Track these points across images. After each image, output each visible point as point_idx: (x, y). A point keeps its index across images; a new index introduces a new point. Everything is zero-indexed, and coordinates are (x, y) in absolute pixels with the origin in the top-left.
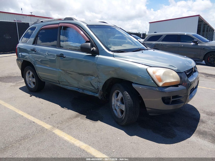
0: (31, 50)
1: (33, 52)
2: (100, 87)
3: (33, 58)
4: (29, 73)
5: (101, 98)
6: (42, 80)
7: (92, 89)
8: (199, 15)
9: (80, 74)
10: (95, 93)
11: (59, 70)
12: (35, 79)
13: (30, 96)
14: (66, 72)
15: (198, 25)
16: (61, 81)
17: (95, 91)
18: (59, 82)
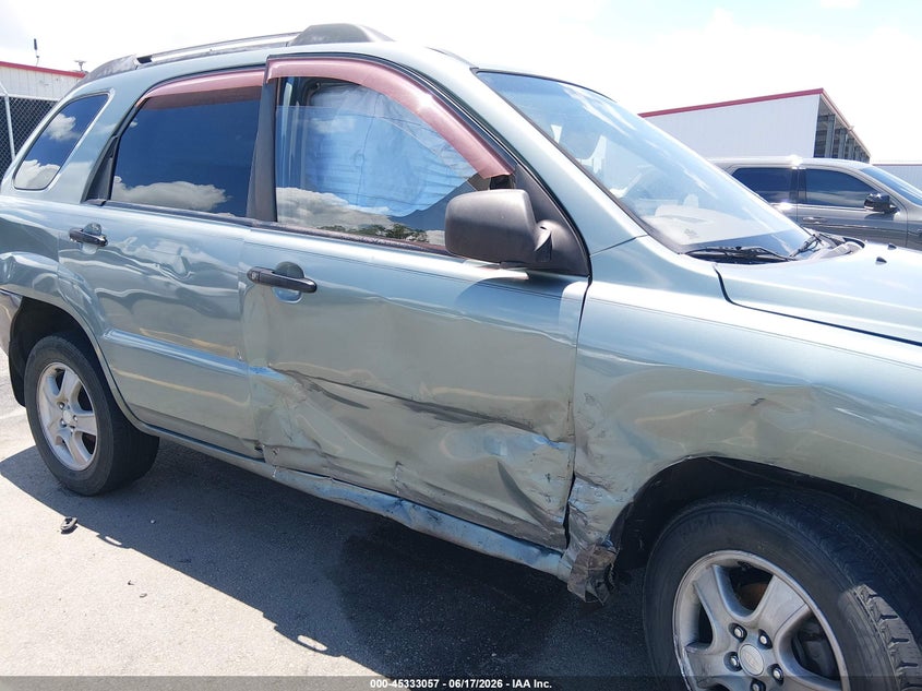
0: (71, 236)
1: (88, 250)
2: (596, 519)
3: (82, 286)
4: (59, 379)
5: (587, 594)
6: (142, 427)
7: (512, 517)
8: (820, 91)
9: (417, 406)
10: (535, 545)
11: (261, 370)
12: (93, 414)
13: (67, 531)
14: (317, 388)
15: (818, 134)
16: (276, 447)
17: (532, 532)
18: (259, 449)
